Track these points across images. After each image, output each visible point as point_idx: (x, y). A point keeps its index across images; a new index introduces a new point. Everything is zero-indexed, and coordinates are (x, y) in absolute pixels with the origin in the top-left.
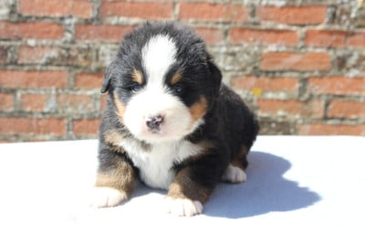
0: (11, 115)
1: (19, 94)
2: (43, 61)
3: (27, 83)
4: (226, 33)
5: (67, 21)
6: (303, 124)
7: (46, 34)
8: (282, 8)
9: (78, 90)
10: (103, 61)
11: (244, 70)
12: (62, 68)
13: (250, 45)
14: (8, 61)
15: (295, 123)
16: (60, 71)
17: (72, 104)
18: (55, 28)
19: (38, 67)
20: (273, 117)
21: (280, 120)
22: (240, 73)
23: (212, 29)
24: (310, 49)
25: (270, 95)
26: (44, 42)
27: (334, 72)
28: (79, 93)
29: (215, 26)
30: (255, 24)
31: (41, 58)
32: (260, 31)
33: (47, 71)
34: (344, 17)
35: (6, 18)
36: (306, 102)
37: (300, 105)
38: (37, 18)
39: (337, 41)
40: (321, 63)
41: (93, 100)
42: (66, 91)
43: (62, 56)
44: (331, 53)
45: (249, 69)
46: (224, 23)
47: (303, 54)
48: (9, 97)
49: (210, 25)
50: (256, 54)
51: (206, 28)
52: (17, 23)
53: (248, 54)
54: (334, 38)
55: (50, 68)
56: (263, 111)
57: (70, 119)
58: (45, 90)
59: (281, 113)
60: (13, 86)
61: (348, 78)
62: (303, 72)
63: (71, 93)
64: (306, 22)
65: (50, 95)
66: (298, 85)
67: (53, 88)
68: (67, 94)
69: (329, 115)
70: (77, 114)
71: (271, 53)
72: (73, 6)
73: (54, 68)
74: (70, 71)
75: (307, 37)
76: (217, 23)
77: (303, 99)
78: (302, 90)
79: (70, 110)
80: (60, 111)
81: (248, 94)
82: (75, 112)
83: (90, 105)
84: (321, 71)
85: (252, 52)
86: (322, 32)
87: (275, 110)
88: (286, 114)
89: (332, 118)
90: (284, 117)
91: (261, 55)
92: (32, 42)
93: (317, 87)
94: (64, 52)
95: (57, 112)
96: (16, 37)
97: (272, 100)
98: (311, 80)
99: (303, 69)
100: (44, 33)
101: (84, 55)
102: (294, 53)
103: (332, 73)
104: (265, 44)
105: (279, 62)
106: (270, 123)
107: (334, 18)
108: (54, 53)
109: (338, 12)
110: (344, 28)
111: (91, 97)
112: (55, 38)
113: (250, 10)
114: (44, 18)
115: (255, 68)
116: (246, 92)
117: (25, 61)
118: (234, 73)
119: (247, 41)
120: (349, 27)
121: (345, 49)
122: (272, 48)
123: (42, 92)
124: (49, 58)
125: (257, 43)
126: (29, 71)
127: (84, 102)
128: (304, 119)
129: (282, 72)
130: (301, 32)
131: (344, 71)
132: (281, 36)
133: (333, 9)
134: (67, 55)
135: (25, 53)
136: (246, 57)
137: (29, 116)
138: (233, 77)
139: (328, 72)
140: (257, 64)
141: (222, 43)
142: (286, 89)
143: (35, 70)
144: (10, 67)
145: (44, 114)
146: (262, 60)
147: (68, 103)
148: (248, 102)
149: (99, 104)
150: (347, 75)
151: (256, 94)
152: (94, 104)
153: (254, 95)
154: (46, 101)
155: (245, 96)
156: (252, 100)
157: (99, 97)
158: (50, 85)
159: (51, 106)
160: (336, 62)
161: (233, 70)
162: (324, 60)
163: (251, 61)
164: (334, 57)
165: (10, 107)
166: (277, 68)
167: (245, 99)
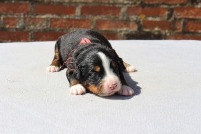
1: (2, 18)
3: (7, 11)
6: (170, 35)
9: (37, 15)
11: (135, 3)
12: (27, 2)
15: (166, 33)
16: (26, 4)
17: (33, 24)
20: (153, 31)
21: (156, 33)
22: (133, 6)
25: (150, 19)
27: (189, 5)
28: (37, 17)
36: (172, 22)
41: (46, 22)
42: (30, 16)
45: (138, 3)
55: (20, 2)
56: (146, 28)
57: (32, 32)
58: (17, 15)
59: (156, 29)
61: (197, 8)
62: (170, 5)
63: (33, 17)
65: (20, 18)
66: (167, 13)
67: (22, 14)
68: (30, 17)
69: (186, 30)
70: (36, 30)
73: (22, 2)
74: (32, 4)
77: (170, 21)
78: (170, 16)
79: (32, 27)
80: (26, 28)
81: (137, 18)
82: (35, 28)
83: (44, 24)
84: (181, 4)
87: (154, 27)
89: (187, 32)
90: (159, 31)
93: (178, 14)
95: (24, 28)
97: (151, 22)
98: (175, 10)
99: (170, 3)
103: (187, 5)
106: (150, 35)
111: (44, 19)
115: (142, 2)
116: (136, 16)
118: (129, 6)
126: (7, 4)
127: (41, 22)
128: (170, 33)
129: (158, 5)
131: (195, 4)
138: (128, 8)
139: (185, 5)
143: (11, 3)
145: (16, 29)
147: (31, 23)
148: (138, 22)
149: (49, 24)
150: (196, 6)
151: (142, 18)
152: (47, 24)
153: (141, 18)
154: (18, 21)
155: (135, 19)
156: (140, 22)
157: (49, 19)
158: (20, 12)
159: (21, 24)
161: (128, 4)
166: (155, 2)
167: (136, 21)
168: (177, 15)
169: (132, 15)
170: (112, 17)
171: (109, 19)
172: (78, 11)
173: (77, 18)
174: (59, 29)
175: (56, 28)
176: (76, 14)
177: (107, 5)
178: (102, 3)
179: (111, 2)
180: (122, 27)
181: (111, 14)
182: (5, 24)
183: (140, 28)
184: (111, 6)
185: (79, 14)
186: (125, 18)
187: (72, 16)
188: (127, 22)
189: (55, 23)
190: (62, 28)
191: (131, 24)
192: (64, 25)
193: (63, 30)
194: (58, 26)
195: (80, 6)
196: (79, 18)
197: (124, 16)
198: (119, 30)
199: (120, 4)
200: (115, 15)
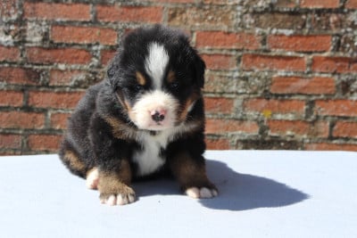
0: (42, 133)
1: (49, 114)
2: (72, 83)
3: (57, 104)
4: (239, 60)
5: (94, 48)
6: (310, 143)
7: (75, 59)
8: (291, 36)
11: (255, 93)
13: (261, 71)
14: (40, 83)
15: (303, 142)
18: (83, 54)
19: (68, 89)
20: (283, 136)
21: (289, 139)
22: (252, 96)
23: (226, 55)
24: (317, 75)
25: (279, 117)
26: (73, 66)
27: (339, 95)
29: (229, 53)
30: (266, 51)
31: (71, 80)
32: (271, 57)
33: (75, 92)
34: (348, 45)
35: (39, 44)
36: (313, 123)
37: (307, 126)
38: (67, 45)
39: (341, 67)
40: (326, 87)
43: (89, 79)
44: (336, 77)
45: (260, 92)
46: (237, 50)
47: (310, 78)
48: (41, 116)
49: (224, 52)
50: (266, 78)
51: (221, 55)
52: (49, 49)
53: (259, 78)
54: (338, 64)
55: (78, 90)
56: (272, 131)
59: (289, 133)
60: (44, 106)
61: (352, 101)
62: (310, 95)
64: (313, 50)
66: (305, 107)
69: (334, 135)
71: (281, 77)
72: (100, 34)
73: (82, 90)
75: (313, 63)
76: (231, 50)
77: (309, 120)
78: (309, 112)
81: (259, 115)
84: (326, 95)
85: (263, 77)
86: (327, 58)
87: (284, 130)
88: (294, 133)
89: (337, 138)
90: (292, 136)
91: (271, 79)
92: (62, 67)
93: (323, 109)
94: (91, 75)
96: (48, 61)
97: (281, 121)
98: (317, 103)
99: (309, 92)
100: (73, 58)
102: (302, 78)
103: (336, 96)
104: (275, 69)
105: (288, 86)
106: (279, 142)
107: (338, 46)
108: (82, 77)
109: (342, 41)
110: (348, 55)
112: (83, 63)
113: (261, 38)
114: (74, 44)
115: (266, 91)
116: (258, 113)
117: (56, 84)
118: (246, 96)
119: (258, 67)
120: (352, 54)
121: (349, 74)
122: (282, 73)
123: (71, 112)
124: (77, 81)
125: (268, 68)
126: (59, 93)
128: (310, 139)
129: (290, 95)
130: (307, 58)
131: (348, 94)
132: (290, 62)
133: (338, 38)
134: (93, 78)
135: (55, 76)
136: (256, 80)
137: (59, 134)
138: (244, 99)
139: (334, 95)
140: (267, 88)
141: (236, 68)
142: (294, 111)
143: (65, 92)
144: (42, 89)
146: (271, 84)
150: (351, 98)
151: (266, 115)
153: (264, 116)
155: (256, 117)
156: (263, 121)
160: (341, 87)
161: (245, 93)
162: (330, 85)
163: (261, 85)
164: (339, 82)
165: (41, 125)
166: (286, 91)
167: (256, 120)
168: (321, 110)
169: (251, 109)
170: (220, 113)
171: (215, 116)
177: (213, 95)
179: (218, 91)
181: (218, 109)
183: (262, 131)
184: (218, 96)
186: (240, 115)
188: (242, 122)
191: (249, 126)
197: (237, 112)
198: (230, 134)
199: (232, 93)
200: (225, 110)
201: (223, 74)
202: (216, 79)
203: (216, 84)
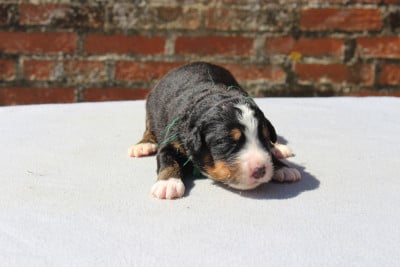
0: (13, 85)
1: (21, 61)
2: (48, 22)
3: (31, 49)
6: (350, 92)
9: (90, 55)
10: (118, 22)
12: (71, 30)
13: (288, 2)
14: (8, 21)
15: (341, 91)
16: (69, 34)
17: (82, 72)
19: (43, 29)
20: (316, 85)
21: (323, 89)
22: (277, 35)
24: (358, 6)
25: (311, 60)
27: (386, 32)
28: (90, 59)
31: (47, 18)
36: (354, 67)
40: (371, 22)
41: (106, 68)
42: (75, 56)
43: (70, 16)
44: (383, 9)
45: (287, 29)
47: (349, 10)
48: (11, 65)
50: (294, 11)
53: (285, 12)
55: (59, 30)
56: (303, 79)
57: (80, 89)
58: (51, 56)
59: (324, 80)
60: (15, 52)
62: (350, 33)
63: (81, 59)
65: (56, 62)
66: (343, 48)
67: (61, 53)
68: (76, 59)
70: (88, 84)
71: (313, 9)
74: (80, 34)
77: (350, 64)
78: (349, 54)
79: (80, 78)
80: (69, 80)
81: (285, 59)
82: (86, 81)
83: (103, 73)
84: (370, 31)
85: (290, 10)
87: (317, 77)
88: (330, 81)
89: (385, 86)
90: (327, 85)
91: (301, 12)
92: (34, 1)
93: (366, 50)
94: (72, 11)
95: (65, 81)
97: (312, 66)
98: (358, 42)
99: (349, 29)
101: (95, 14)
102: (339, 10)
103: (383, 33)
104: (304, 0)
106: (311, 92)
108: (60, 14)
111: (103, 62)
115: (294, 28)
116: (284, 56)
117: (28, 22)
118: (270, 35)
122: (314, 4)
123: (48, 58)
124: (54, 19)
126: (32, 34)
127: (97, 69)
128: (351, 88)
129: (325, 33)
131: (398, 30)
134: (75, 15)
135: (27, 13)
136: (282, 15)
137: (34, 86)
138: (267, 39)
139: (380, 32)
140: (296, 24)
143: (40, 34)
144: (11, 30)
145: (50, 83)
147: (77, 71)
148: (286, 68)
149: (113, 72)
151: (295, 58)
152: (108, 71)
153: (292, 60)
154: (52, 68)
155: (281, 61)
156: (290, 66)
157: (113, 63)
158: (57, 50)
159: (58, 74)
160: (389, 20)
161: (267, 31)
162: (375, 18)
163: (288, 20)
164: (386, 14)
165: (11, 75)
166: (319, 28)
167: (282, 65)
168: (365, 52)
169: (275, 53)
170: (236, 57)
171: (231, 62)
172: (169, 47)
173: (167, 60)
174: (134, 81)
175: (126, 79)
176: (166, 53)
177: (227, 35)
178: (215, 30)
179: (234, 28)
180: (255, 77)
181: (234, 52)
182: (28, 73)
183: (290, 79)
184: (234, 35)
185: (172, 52)
186: (261, 59)
187: (158, 58)
188: (264, 68)
189: (124, 71)
190: (139, 80)
191: (273, 72)
192: (142, 74)
193: (140, 84)
194: (130, 75)
195: (174, 37)
196: (172, 60)
197: (258, 55)
198: (249, 83)
199: (252, 31)
200: (242, 53)
201: (240, 7)
202: (231, 14)
203: (231, 20)
